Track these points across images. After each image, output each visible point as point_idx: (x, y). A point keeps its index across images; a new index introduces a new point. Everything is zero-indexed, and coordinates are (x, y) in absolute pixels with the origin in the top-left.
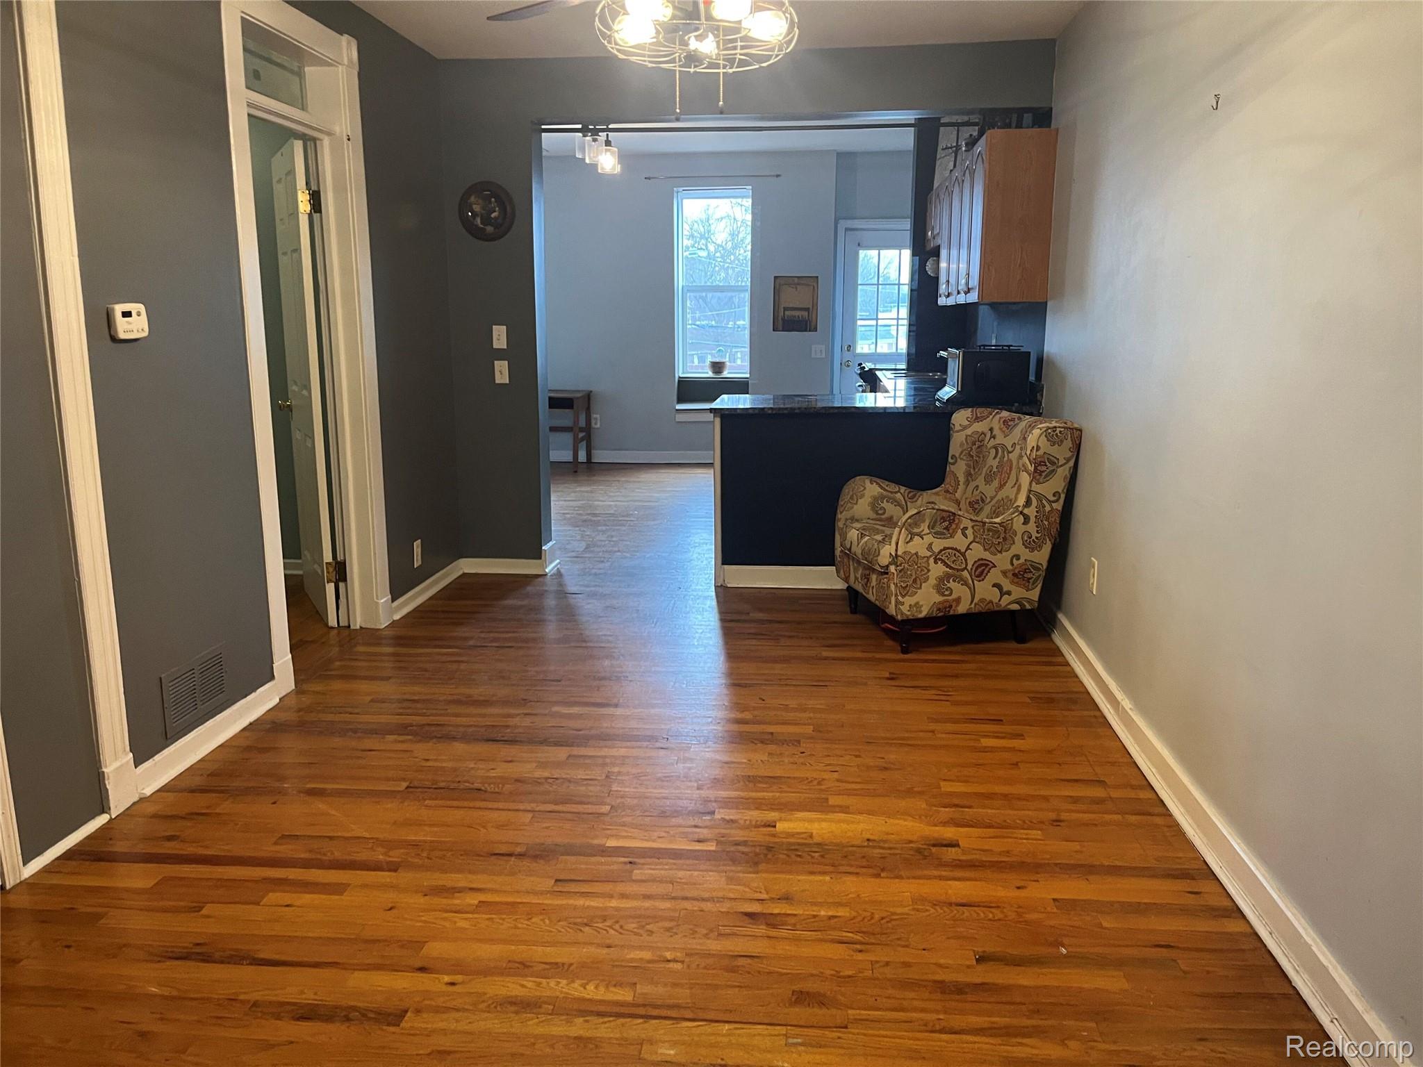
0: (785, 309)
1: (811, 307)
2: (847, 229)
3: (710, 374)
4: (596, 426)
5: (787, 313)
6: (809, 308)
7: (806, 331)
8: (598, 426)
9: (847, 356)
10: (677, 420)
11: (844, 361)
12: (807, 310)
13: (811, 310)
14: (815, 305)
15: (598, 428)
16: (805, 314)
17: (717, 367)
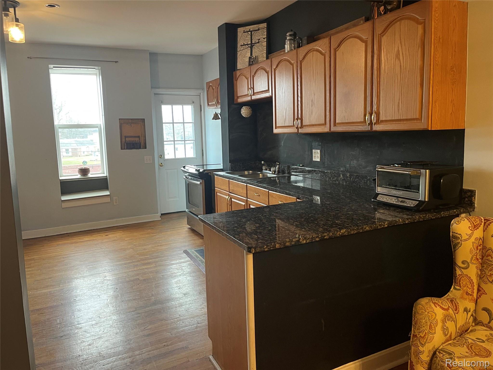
0: (126, 137)
2: (155, 94)
3: (79, 176)
5: (127, 139)
6: (141, 136)
9: (161, 161)
10: (63, 207)
11: (159, 163)
16: (137, 139)
17: (84, 172)
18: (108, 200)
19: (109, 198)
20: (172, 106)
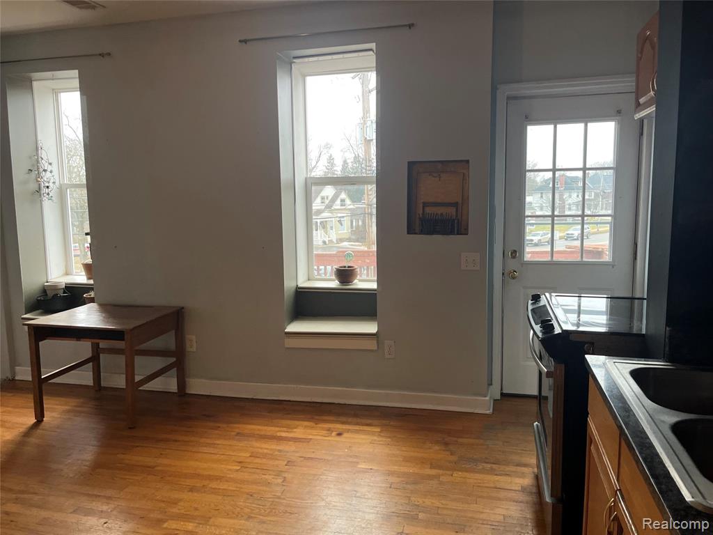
0: (425, 205)
1: (460, 202)
2: (509, 98)
3: (334, 284)
4: (191, 350)
5: (428, 210)
6: (457, 203)
7: (452, 233)
8: (195, 350)
9: (512, 265)
10: (287, 346)
11: (506, 271)
12: (455, 205)
13: (460, 205)
14: (465, 199)
15: (194, 352)
16: (452, 211)
17: (345, 275)
18: (372, 345)
19: (375, 342)
20: (555, 128)
